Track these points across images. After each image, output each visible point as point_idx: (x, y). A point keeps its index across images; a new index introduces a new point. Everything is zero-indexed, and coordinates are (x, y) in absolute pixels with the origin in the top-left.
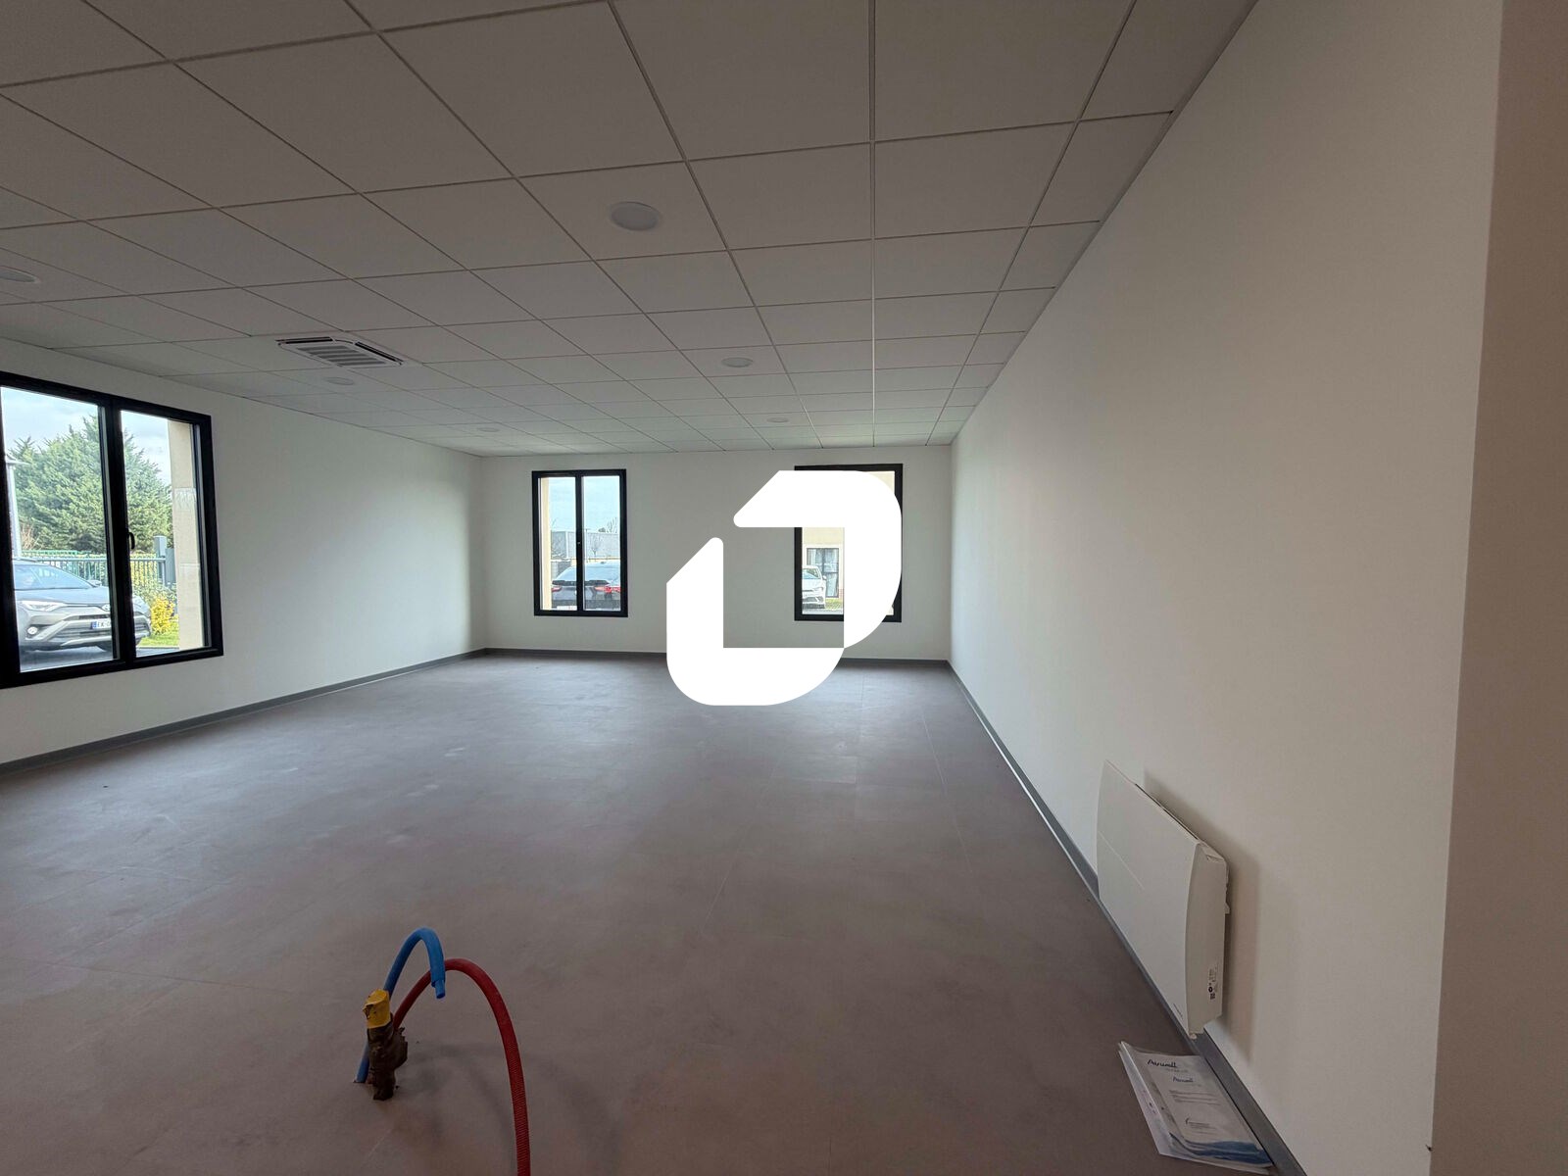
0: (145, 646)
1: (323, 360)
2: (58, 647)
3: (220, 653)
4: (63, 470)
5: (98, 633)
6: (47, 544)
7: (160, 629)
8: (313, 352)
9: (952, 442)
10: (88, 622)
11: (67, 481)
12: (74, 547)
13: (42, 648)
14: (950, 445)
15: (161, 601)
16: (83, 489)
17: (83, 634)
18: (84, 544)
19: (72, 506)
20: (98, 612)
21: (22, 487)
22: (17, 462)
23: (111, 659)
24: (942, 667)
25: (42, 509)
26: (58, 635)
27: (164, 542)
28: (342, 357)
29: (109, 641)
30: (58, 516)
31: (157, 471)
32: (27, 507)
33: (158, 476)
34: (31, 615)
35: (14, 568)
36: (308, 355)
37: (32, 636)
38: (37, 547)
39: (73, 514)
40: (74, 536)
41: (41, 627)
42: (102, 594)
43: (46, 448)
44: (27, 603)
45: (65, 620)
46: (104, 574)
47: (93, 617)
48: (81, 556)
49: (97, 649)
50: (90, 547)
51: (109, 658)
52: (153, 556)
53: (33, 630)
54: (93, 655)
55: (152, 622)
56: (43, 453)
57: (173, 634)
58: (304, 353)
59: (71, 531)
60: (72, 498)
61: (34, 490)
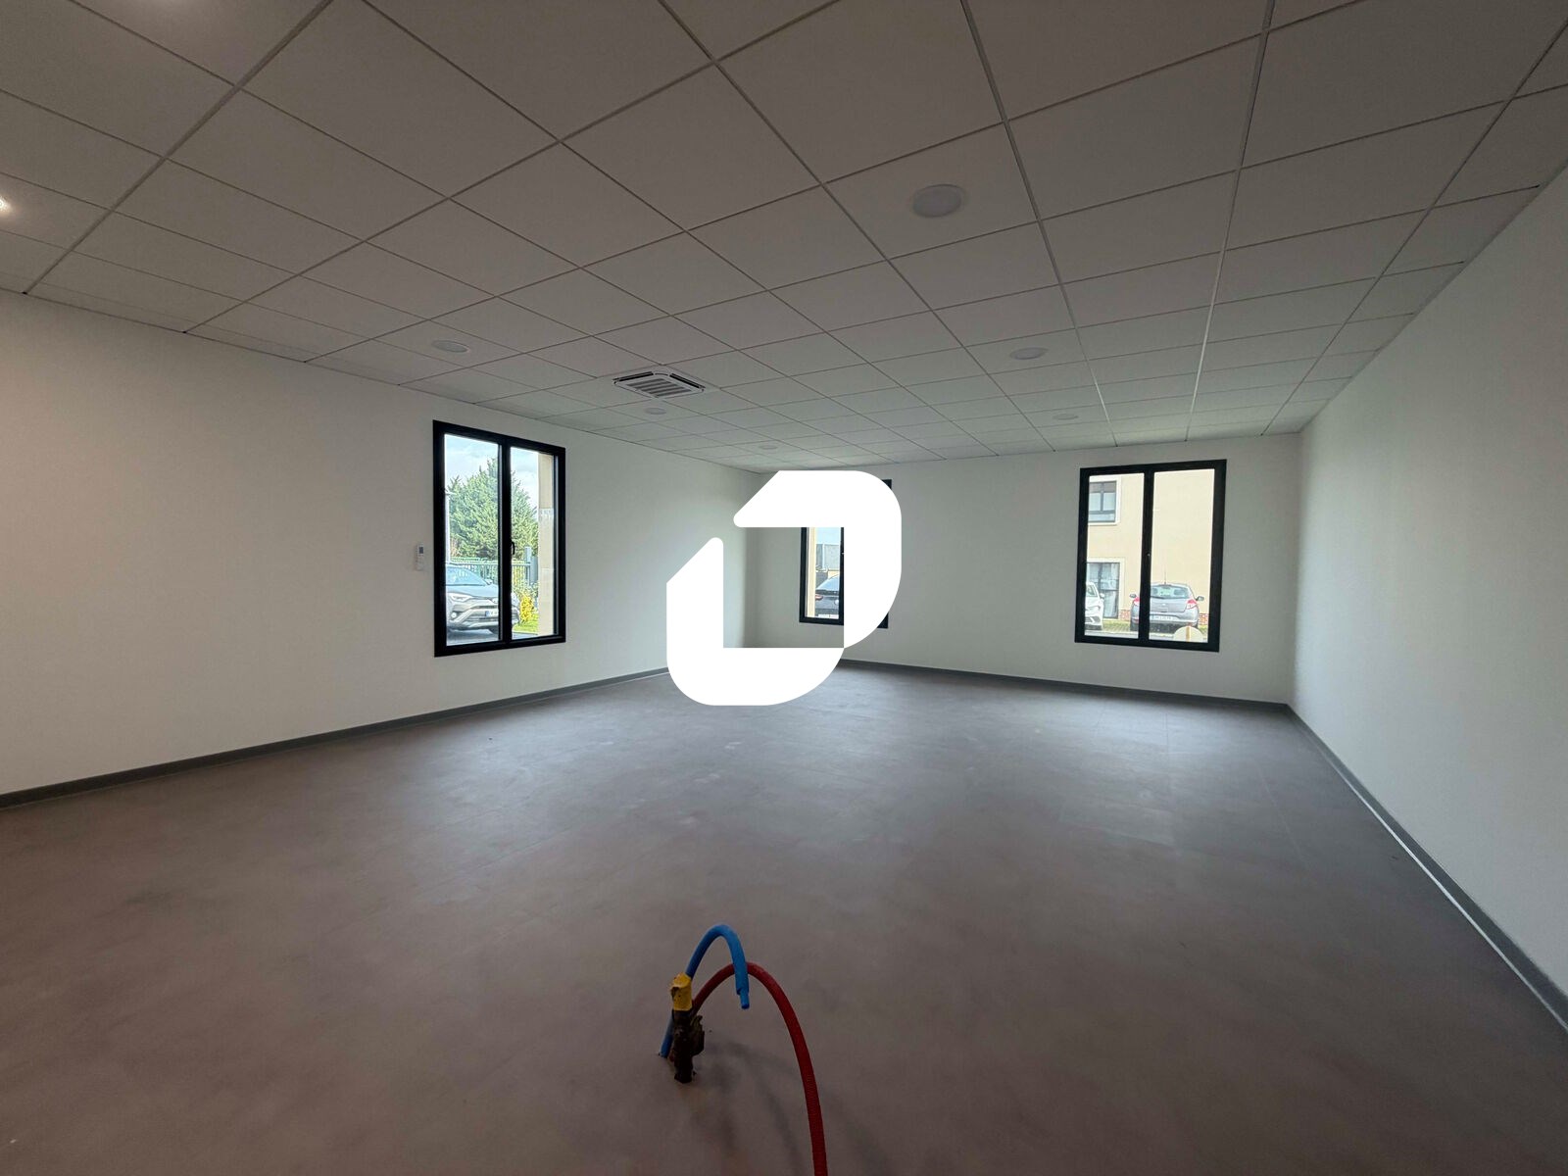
0: (518, 632)
1: (645, 393)
2: (466, 628)
3: (563, 640)
4: (474, 499)
5: (489, 619)
6: (463, 553)
7: (525, 618)
8: (638, 387)
9: (1302, 429)
10: (485, 610)
11: (476, 507)
12: (478, 555)
13: (459, 629)
14: (1298, 432)
15: (526, 598)
16: (485, 513)
17: (481, 620)
18: (484, 553)
19: (478, 525)
20: (490, 603)
21: (453, 511)
22: (451, 493)
23: (496, 639)
24: (1281, 712)
25: (463, 528)
26: (468, 619)
27: (530, 551)
28: (659, 389)
29: (495, 626)
30: (470, 533)
31: (528, 498)
32: (455, 526)
33: (528, 501)
34: (454, 603)
35: (447, 570)
36: (634, 390)
37: (453, 619)
38: (458, 555)
39: (478, 530)
40: (478, 547)
41: (458, 613)
42: (494, 590)
43: (466, 484)
44: (452, 595)
45: (472, 608)
46: (495, 576)
47: (487, 607)
48: (482, 562)
49: (487, 631)
50: (487, 556)
51: (495, 639)
52: (523, 563)
53: (454, 615)
54: (485, 636)
55: (521, 613)
56: (465, 487)
57: (533, 623)
58: (631, 388)
59: (478, 544)
60: (479, 519)
61: (459, 515)
